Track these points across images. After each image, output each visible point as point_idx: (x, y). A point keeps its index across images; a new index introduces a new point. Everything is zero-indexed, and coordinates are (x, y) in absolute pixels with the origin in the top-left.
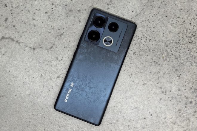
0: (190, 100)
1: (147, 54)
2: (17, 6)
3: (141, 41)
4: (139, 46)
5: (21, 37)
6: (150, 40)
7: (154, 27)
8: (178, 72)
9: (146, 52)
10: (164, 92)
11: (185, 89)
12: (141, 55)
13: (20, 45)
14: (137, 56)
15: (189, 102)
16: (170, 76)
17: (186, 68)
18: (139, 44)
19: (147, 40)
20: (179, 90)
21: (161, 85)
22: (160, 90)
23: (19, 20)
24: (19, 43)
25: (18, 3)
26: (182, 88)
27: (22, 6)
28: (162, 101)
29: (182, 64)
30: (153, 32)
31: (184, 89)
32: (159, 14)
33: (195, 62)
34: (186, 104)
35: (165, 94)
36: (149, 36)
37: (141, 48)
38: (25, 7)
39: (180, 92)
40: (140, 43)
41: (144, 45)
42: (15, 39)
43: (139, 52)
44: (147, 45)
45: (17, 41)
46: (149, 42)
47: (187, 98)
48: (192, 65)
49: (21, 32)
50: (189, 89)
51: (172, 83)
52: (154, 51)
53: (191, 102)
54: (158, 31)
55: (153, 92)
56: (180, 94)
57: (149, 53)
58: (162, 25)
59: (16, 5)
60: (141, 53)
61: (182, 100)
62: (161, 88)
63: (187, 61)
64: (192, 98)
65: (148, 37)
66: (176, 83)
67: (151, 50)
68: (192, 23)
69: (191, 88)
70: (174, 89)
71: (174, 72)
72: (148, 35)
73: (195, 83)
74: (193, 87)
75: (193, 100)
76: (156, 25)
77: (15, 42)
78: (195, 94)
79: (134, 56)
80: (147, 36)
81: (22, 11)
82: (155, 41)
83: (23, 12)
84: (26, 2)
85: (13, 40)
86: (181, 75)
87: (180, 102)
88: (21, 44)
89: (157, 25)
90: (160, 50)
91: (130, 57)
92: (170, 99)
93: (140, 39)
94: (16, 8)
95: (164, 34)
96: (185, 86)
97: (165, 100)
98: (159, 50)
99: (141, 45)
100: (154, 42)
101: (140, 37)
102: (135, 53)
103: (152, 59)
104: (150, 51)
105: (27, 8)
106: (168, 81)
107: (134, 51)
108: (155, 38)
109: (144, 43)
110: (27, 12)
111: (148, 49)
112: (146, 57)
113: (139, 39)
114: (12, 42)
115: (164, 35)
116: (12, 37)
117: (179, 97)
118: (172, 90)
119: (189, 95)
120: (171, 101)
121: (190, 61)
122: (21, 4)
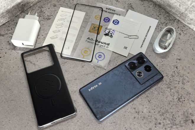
0: (159, 121)
5: (37, 61)
8: (148, 98)
10: (138, 113)
11: (155, 112)
15: (158, 123)
16: (142, 100)
17: (155, 96)
20: (150, 112)
21: (136, 106)
22: (134, 110)
24: (35, 65)
25: (41, 41)
26: (152, 111)
28: (135, 119)
29: (152, 92)
31: (153, 112)
33: (162, 92)
34: (156, 124)
35: (138, 114)
39: (150, 114)
42: (33, 63)
45: (34, 64)
47: (156, 119)
48: (159, 94)
49: (38, 58)
50: (158, 112)
51: (144, 106)
53: (160, 124)
55: (128, 111)
56: (150, 116)
61: (152, 120)
62: (135, 109)
63: (155, 91)
64: (160, 120)
66: (147, 106)
68: (158, 65)
69: (159, 112)
70: (145, 111)
71: (146, 98)
73: (162, 108)
74: (161, 111)
75: (161, 122)
77: (32, 64)
78: (162, 116)
85: (31, 63)
86: (150, 100)
87: (151, 122)
88: (36, 66)
92: (142, 118)
96: (155, 109)
97: (138, 119)
106: (140, 104)
114: (31, 64)
116: (31, 61)
117: (150, 117)
118: (144, 112)
119: (158, 117)
120: (143, 120)
121: (158, 91)
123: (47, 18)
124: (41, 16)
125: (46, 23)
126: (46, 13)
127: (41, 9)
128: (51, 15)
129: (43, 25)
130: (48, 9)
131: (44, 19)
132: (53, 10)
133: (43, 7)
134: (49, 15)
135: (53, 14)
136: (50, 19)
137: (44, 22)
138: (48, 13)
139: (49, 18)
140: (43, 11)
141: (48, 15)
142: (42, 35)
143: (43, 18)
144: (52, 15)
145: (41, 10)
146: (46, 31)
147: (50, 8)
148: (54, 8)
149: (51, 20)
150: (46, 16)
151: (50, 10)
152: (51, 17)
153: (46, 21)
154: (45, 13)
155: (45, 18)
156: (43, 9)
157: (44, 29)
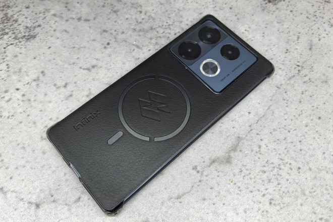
1: (299, 201)
2: (11, 114)
3: (281, 172)
4: (279, 184)
5: (11, 178)
6: (299, 168)
7: (300, 141)
9: (297, 197)
12: (288, 206)
13: (6, 198)
14: (278, 208)
18: (277, 179)
19: (291, 169)
23: (11, 142)
24: (5, 193)
25: (14, 108)
27: (21, 113)
30: (301, 150)
32: (304, 115)
36: (296, 161)
37: (283, 189)
38: (28, 115)
40: (279, 178)
41: (288, 180)
43: (282, 197)
44: (294, 180)
46: (296, 172)
49: (12, 167)
52: (314, 194)
54: (311, 147)
57: (304, 198)
58: (316, 136)
59: (9, 112)
60: (286, 200)
65: (292, 162)
67: (307, 192)
72: (292, 158)
76: (304, 136)
79: (272, 210)
80: (290, 161)
81: (21, 123)
82: (310, 169)
83: (22, 125)
84: (31, 106)
88: (9, 195)
89: (306, 136)
90: (326, 189)
91: (263, 212)
93: (276, 169)
94: (8, 117)
95: (324, 153)
98: (323, 190)
99: (283, 182)
100: (308, 174)
101: (276, 164)
102: (273, 202)
103: (315, 213)
104: (304, 195)
105: (30, 118)
107: (270, 197)
108: (308, 163)
109: (287, 177)
110: (30, 125)
111: (299, 190)
112: (299, 210)
113: (274, 167)
115: (325, 155)
122: (21, 110)
123: (25, 36)
124: (7, 31)
125: (23, 50)
126: (20, 22)
127: (4, 12)
128: (37, 24)
129: (16, 56)
130: (24, 9)
131: (15, 38)
132: (41, 9)
133: (11, 5)
134: (29, 25)
135: (40, 22)
136: (34, 37)
137: (18, 49)
138: (25, 20)
139: (32, 33)
140: (12, 16)
141: (27, 27)
142: (18, 89)
143: (13, 36)
144: (39, 26)
145: (6, 15)
146: (27, 75)
147: (31, 5)
148: (44, 5)
149: (37, 38)
150: (21, 28)
151: (30, 10)
152: (38, 30)
153: (22, 43)
154: (16, 21)
155: (20, 35)
156: (10, 12)
157: (20, 70)
